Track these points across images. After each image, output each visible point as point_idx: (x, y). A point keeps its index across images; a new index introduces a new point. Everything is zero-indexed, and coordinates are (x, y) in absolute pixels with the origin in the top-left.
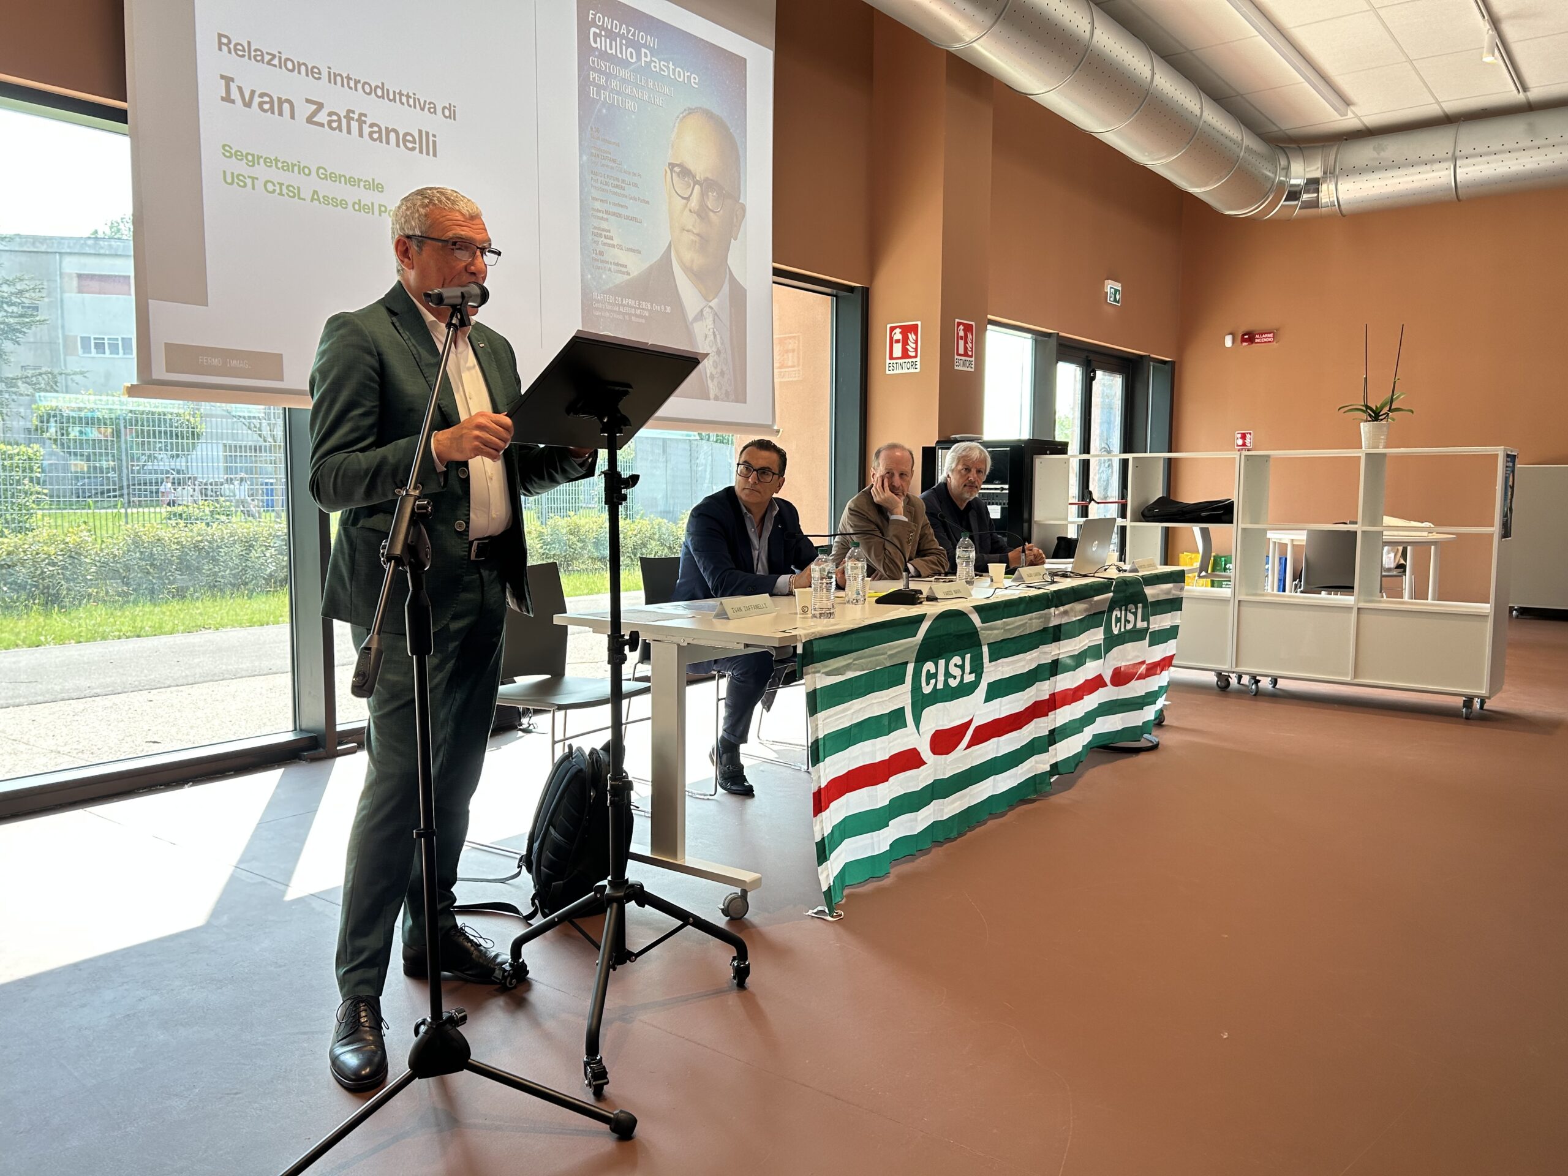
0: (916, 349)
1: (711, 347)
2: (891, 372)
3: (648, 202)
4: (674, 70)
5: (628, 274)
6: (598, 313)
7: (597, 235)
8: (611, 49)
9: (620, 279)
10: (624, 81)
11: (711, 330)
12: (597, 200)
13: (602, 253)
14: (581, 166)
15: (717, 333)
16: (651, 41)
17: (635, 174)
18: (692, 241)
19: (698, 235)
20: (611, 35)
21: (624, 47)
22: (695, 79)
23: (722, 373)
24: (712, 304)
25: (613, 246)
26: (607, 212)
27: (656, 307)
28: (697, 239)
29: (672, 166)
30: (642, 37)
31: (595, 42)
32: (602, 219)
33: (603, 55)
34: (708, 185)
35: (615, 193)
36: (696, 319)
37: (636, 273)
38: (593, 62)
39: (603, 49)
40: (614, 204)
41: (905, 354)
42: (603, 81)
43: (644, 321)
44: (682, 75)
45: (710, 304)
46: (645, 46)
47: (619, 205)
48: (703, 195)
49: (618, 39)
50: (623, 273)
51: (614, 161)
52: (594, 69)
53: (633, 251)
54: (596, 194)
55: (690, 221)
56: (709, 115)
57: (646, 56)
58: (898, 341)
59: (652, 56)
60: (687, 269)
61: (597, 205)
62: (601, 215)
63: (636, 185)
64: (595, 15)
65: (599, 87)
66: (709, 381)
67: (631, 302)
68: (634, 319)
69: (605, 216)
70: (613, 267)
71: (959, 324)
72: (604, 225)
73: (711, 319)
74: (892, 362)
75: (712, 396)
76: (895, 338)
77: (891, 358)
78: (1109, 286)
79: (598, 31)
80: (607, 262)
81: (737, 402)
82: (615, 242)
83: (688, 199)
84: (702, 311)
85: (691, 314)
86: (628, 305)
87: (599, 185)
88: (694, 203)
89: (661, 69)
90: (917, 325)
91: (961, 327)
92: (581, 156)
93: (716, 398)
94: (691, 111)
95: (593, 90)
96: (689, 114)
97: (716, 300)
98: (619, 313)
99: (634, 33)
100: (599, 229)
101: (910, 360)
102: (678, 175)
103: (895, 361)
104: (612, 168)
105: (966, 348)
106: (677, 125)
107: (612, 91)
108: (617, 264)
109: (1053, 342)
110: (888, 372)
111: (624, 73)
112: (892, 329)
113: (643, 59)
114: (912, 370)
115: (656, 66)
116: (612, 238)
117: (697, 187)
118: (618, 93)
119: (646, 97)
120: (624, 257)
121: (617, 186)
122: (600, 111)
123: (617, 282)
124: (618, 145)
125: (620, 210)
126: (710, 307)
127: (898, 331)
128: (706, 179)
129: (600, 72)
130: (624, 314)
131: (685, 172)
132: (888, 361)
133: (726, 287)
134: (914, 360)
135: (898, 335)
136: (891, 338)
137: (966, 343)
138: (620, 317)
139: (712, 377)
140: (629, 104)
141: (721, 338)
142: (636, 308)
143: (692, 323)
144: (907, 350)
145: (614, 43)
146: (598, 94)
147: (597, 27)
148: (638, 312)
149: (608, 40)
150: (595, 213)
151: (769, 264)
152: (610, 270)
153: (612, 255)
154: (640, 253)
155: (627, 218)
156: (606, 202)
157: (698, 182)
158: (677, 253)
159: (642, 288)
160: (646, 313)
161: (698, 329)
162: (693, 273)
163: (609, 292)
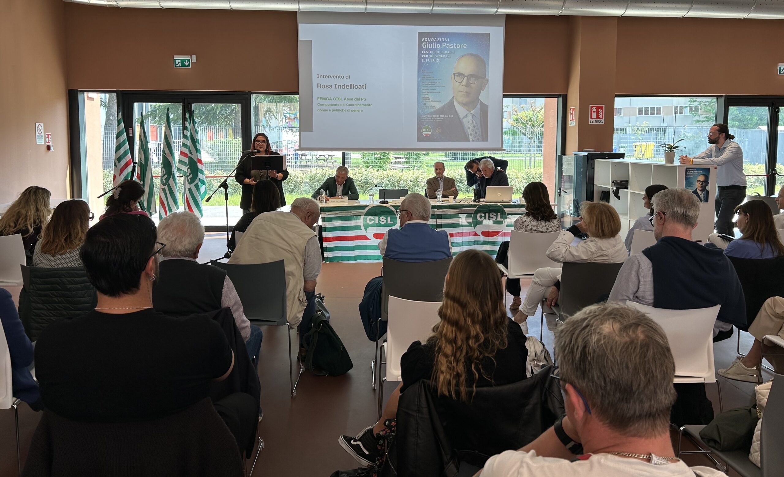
3: (444, 87)
4: (456, 46)
5: (435, 108)
6: (423, 121)
7: (424, 99)
8: (430, 46)
10: (435, 54)
12: (424, 89)
13: (425, 104)
14: (418, 82)
15: (474, 121)
16: (446, 40)
17: (439, 80)
18: (463, 94)
19: (466, 92)
20: (430, 43)
21: (435, 45)
22: (465, 46)
24: (472, 112)
25: (430, 101)
26: (427, 92)
27: (447, 116)
28: (465, 93)
29: (454, 74)
30: (443, 40)
31: (424, 46)
32: (426, 94)
33: (427, 49)
34: (470, 77)
35: (431, 86)
36: (464, 118)
37: (439, 108)
38: (423, 52)
39: (427, 47)
40: (430, 89)
42: (427, 56)
43: (441, 121)
44: (459, 46)
45: (471, 112)
46: (444, 42)
47: (432, 89)
48: (468, 80)
49: (433, 43)
51: (431, 77)
52: (424, 54)
53: (437, 101)
56: (472, 55)
57: (444, 44)
59: (447, 44)
60: (460, 103)
61: (424, 91)
62: (425, 93)
63: (439, 83)
64: (424, 39)
65: (425, 58)
67: (436, 116)
68: (437, 121)
70: (429, 107)
72: (426, 96)
75: (471, 140)
77: (570, 120)
80: (427, 106)
81: (483, 141)
83: (461, 82)
84: (467, 115)
85: (461, 116)
86: (435, 117)
87: (425, 85)
88: (464, 83)
92: (418, 79)
93: (473, 141)
95: (423, 60)
96: (462, 57)
97: (473, 111)
98: (432, 119)
99: (440, 40)
102: (457, 76)
104: (430, 79)
106: (457, 61)
107: (431, 58)
108: (431, 106)
111: (436, 52)
113: (443, 46)
115: (449, 46)
116: (429, 99)
118: (433, 58)
119: (444, 56)
120: (433, 104)
121: (432, 84)
122: (426, 65)
123: (431, 111)
124: (432, 73)
125: (433, 91)
128: (469, 75)
129: (426, 54)
130: (434, 120)
131: (460, 74)
133: (478, 106)
135: (571, 112)
138: (432, 121)
139: (471, 134)
140: (437, 60)
146: (425, 60)
147: (425, 42)
148: (439, 118)
150: (423, 93)
152: (428, 108)
153: (429, 104)
154: (440, 101)
155: (435, 92)
156: (427, 89)
157: (466, 76)
158: (456, 99)
159: (441, 111)
160: (443, 118)
161: (464, 120)
162: (463, 104)
163: (428, 114)
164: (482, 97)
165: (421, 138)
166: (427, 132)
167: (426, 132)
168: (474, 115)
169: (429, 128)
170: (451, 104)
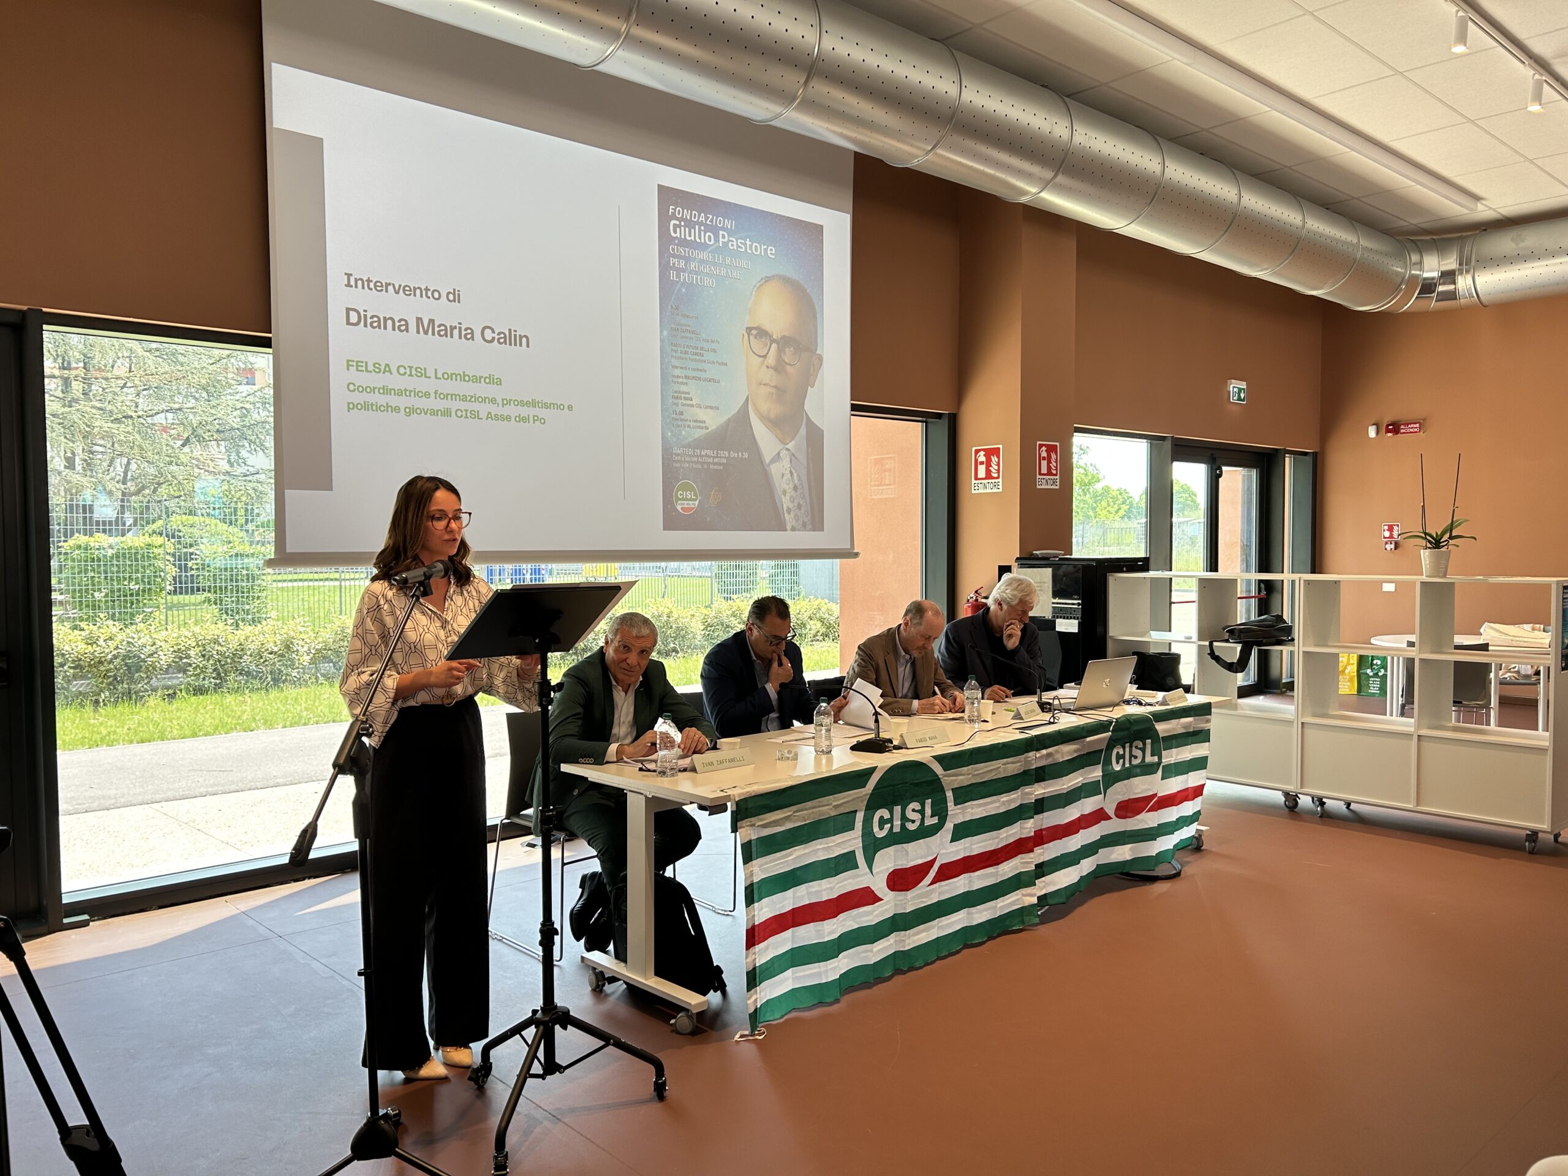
0: (998, 471)
1: (788, 484)
2: (977, 492)
3: (726, 364)
4: (751, 246)
5: (707, 428)
6: (678, 465)
7: (677, 398)
8: (690, 236)
9: (699, 433)
10: (702, 261)
11: (788, 469)
12: (677, 367)
13: (681, 413)
14: (662, 341)
15: (794, 471)
16: (728, 224)
17: (713, 342)
18: (770, 393)
19: (775, 387)
20: (690, 224)
21: (702, 233)
22: (771, 250)
23: (799, 506)
24: (788, 446)
25: (692, 406)
26: (686, 377)
27: (734, 455)
28: (774, 391)
29: (749, 330)
30: (720, 221)
31: (675, 232)
32: (682, 383)
33: (684, 243)
34: (784, 342)
35: (695, 360)
36: (773, 461)
37: (714, 427)
38: (673, 250)
39: (683, 237)
40: (693, 370)
41: (989, 475)
42: (682, 264)
43: (721, 468)
44: (758, 249)
45: (787, 446)
46: (723, 229)
47: (698, 370)
48: (780, 351)
49: (697, 227)
50: (702, 428)
51: (693, 332)
52: (674, 256)
53: (711, 407)
54: (675, 362)
55: (767, 376)
56: (786, 280)
57: (723, 236)
58: (982, 463)
59: (729, 236)
60: (766, 419)
61: (677, 372)
62: (680, 380)
63: (714, 351)
64: (675, 210)
65: (679, 271)
66: (786, 515)
67: (708, 452)
68: (712, 467)
69: (684, 381)
70: (692, 424)
71: (1041, 446)
72: (683, 388)
73: (788, 459)
74: (977, 482)
75: (789, 527)
76: (980, 460)
77: (976, 478)
78: (1231, 386)
79: (677, 223)
80: (686, 420)
81: (814, 530)
82: (694, 402)
83: (765, 357)
84: (779, 454)
85: (768, 456)
86: (706, 455)
87: (679, 355)
88: (771, 360)
89: (738, 246)
90: (999, 448)
91: (1044, 448)
92: (661, 332)
93: (793, 529)
94: (768, 279)
95: (673, 275)
96: (766, 282)
97: (793, 442)
98: (698, 462)
99: (713, 219)
100: (680, 392)
101: (993, 481)
102: (756, 337)
103: (979, 481)
104: (691, 338)
105: (1049, 468)
106: (754, 293)
107: (691, 272)
108: (696, 421)
109: (1168, 445)
110: (973, 492)
111: (703, 255)
112: (977, 451)
113: (721, 240)
114: (995, 490)
115: (733, 244)
116: (690, 399)
117: (774, 346)
118: (697, 273)
119: (723, 273)
120: (701, 414)
121: (696, 354)
122: (680, 290)
123: (696, 436)
124: (696, 318)
125: (698, 374)
126: (788, 450)
127: (982, 453)
128: (783, 337)
129: (680, 257)
130: (703, 463)
131: (761, 333)
132: (974, 481)
133: (803, 431)
134: (997, 481)
135: (982, 458)
136: (976, 460)
137: (1049, 462)
138: (700, 466)
139: (789, 511)
140: (708, 281)
141: (798, 475)
142: (714, 457)
143: (769, 465)
144: (991, 471)
145: (693, 231)
146: (678, 276)
147: (677, 219)
148: (716, 460)
149: (687, 229)
150: (675, 379)
151: (847, 402)
152: (689, 426)
153: (691, 413)
154: (718, 409)
155: (706, 380)
156: (685, 368)
157: (774, 341)
158: (754, 405)
159: (720, 439)
160: (724, 461)
161: (775, 470)
162: (770, 421)
163: (689, 445)
164: (809, 406)
165: (672, 521)
166: (687, 502)
167: (687, 499)
168: (793, 455)
169: (691, 489)
170: (742, 418)
